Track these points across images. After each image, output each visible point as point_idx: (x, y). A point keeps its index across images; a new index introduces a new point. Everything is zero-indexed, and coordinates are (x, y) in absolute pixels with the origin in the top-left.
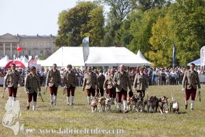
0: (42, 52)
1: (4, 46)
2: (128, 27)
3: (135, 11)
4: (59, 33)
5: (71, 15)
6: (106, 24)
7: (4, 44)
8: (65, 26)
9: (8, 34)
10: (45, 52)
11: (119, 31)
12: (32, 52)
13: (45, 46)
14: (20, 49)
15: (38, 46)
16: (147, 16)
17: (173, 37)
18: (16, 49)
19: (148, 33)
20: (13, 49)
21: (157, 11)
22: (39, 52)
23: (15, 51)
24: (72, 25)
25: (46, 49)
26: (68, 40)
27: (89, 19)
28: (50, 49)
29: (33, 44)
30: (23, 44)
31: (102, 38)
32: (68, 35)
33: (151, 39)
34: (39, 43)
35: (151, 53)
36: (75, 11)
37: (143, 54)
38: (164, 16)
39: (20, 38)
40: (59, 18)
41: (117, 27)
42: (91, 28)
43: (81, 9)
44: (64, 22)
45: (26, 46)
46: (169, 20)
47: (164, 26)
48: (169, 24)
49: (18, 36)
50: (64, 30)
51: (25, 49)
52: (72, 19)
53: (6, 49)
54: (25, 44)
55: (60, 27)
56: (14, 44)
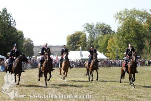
2: (97, 42)
3: (100, 35)
5: (72, 37)
6: (87, 41)
11: (93, 44)
12: (55, 53)
16: (105, 38)
17: (117, 46)
19: (106, 45)
21: (109, 35)
22: (58, 53)
24: (73, 41)
26: (71, 48)
27: (80, 39)
29: (55, 50)
31: (86, 47)
32: (71, 45)
33: (108, 47)
34: (58, 49)
35: (108, 53)
36: (74, 36)
37: (104, 54)
38: (112, 38)
40: (67, 39)
41: (92, 42)
42: (81, 42)
43: (77, 35)
44: (69, 40)
46: (115, 39)
47: (113, 42)
48: (115, 41)
50: (69, 43)
52: (73, 39)
55: (67, 42)
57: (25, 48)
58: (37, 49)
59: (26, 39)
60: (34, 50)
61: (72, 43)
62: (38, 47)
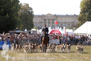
0: (69, 25)
1: (47, 21)
4: (81, 13)
5: (88, 2)
7: (47, 20)
8: (84, 9)
9: (49, 14)
10: (71, 24)
12: (63, 25)
13: (71, 21)
14: (57, 23)
15: (67, 21)
18: (54, 23)
20: (52, 23)
22: (67, 24)
23: (54, 24)
24: (89, 8)
25: (72, 23)
26: (86, 18)
28: (74, 23)
29: (64, 20)
30: (58, 20)
32: (86, 14)
34: (67, 19)
39: (56, 16)
40: (81, 4)
44: (84, 7)
45: (60, 21)
49: (55, 15)
50: (83, 11)
51: (59, 23)
52: (89, 5)
53: (48, 23)
54: (59, 20)
55: (81, 10)
56: (53, 20)
57: (21, 17)
58: (39, 20)
59: (23, 5)
60: (34, 20)
61: (88, 11)
62: (39, 16)
